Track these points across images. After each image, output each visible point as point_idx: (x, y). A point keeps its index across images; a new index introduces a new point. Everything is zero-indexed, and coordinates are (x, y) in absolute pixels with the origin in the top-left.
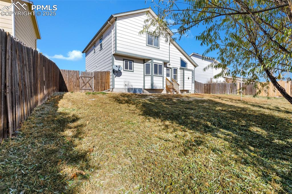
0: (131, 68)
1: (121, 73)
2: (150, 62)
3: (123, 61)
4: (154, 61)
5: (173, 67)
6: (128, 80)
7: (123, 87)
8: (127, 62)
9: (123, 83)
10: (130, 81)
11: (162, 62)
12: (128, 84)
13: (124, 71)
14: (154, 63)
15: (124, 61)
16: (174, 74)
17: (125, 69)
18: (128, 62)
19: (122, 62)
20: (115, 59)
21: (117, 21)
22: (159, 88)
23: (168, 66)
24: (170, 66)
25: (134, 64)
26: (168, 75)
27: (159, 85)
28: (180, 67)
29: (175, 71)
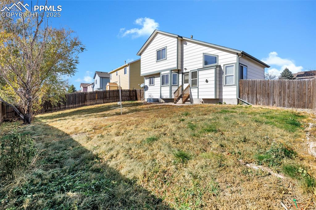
0: (153, 83)
1: (148, 88)
3: (149, 79)
4: (162, 73)
5: (191, 71)
6: (150, 92)
8: (151, 79)
9: (148, 95)
10: (152, 93)
11: (169, 72)
12: (151, 95)
13: (149, 86)
16: (192, 79)
20: (145, 79)
23: (184, 71)
24: (187, 71)
25: (155, 79)
26: (187, 81)
27: (166, 94)
28: (203, 66)
29: (195, 74)
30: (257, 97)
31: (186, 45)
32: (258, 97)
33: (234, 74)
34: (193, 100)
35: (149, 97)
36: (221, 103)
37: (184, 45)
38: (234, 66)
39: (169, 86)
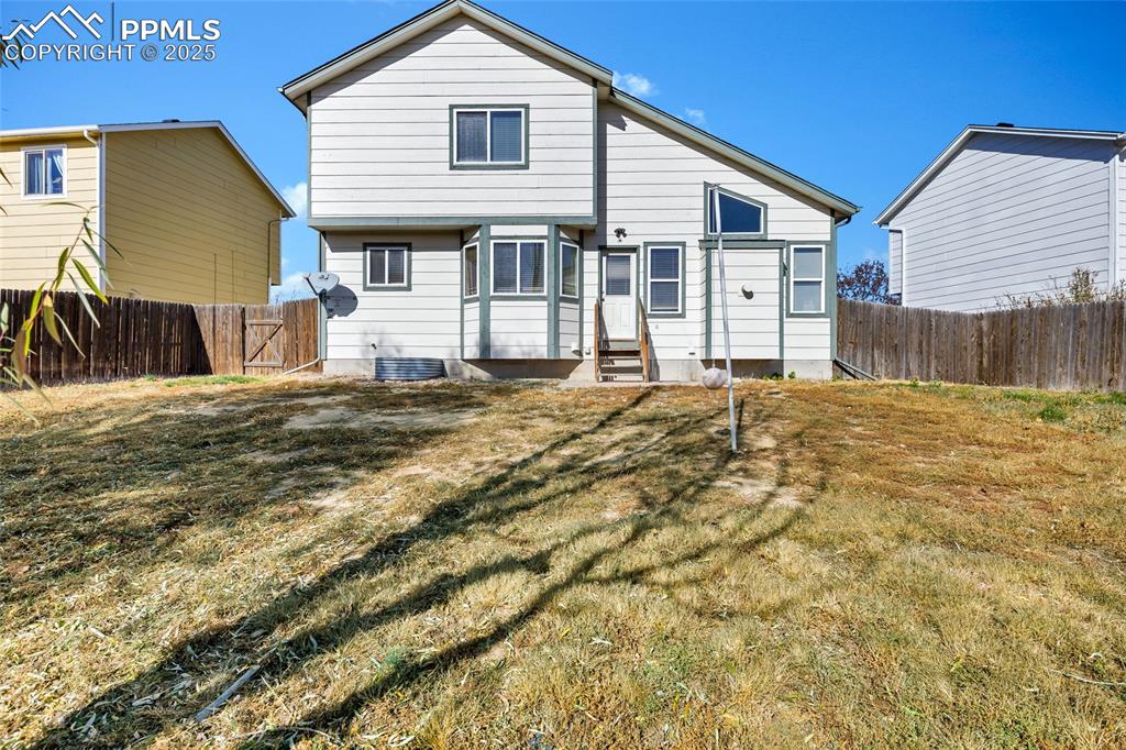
0: (396, 276)
1: (355, 298)
2: (478, 239)
3: (365, 250)
4: (496, 230)
5: (646, 244)
6: (378, 327)
7: (356, 354)
8: (381, 254)
9: (356, 340)
10: (389, 328)
11: (543, 230)
12: (381, 342)
13: (366, 289)
14: (492, 242)
15: (368, 253)
16: (652, 277)
17: (369, 284)
18: (387, 252)
19: (360, 255)
20: (328, 250)
21: (313, 106)
22: (523, 353)
23: (612, 241)
24: (626, 242)
25: (415, 255)
26: (618, 286)
27: (525, 340)
28: (705, 234)
29: (666, 260)
30: (873, 357)
31: (622, 131)
32: (876, 356)
33: (823, 279)
34: (657, 367)
35: (364, 353)
36: (778, 375)
37: (610, 128)
38: (824, 250)
39: (543, 298)
